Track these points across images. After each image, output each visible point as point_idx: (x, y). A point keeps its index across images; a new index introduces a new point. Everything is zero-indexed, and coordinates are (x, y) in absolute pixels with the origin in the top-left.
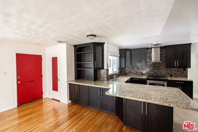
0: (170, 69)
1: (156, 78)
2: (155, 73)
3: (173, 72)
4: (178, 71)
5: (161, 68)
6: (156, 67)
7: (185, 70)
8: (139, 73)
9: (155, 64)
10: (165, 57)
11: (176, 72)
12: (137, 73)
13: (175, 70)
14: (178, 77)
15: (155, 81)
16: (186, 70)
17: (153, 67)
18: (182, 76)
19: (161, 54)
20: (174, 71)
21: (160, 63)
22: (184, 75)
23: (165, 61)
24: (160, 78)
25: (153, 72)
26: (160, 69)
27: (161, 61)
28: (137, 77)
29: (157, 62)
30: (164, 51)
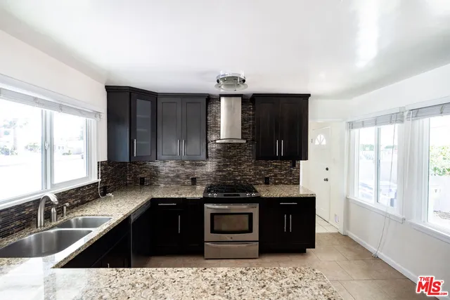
0: (263, 162)
1: (232, 195)
2: (229, 174)
3: (270, 170)
4: (281, 169)
5: (243, 159)
6: (230, 158)
7: (294, 165)
8: (183, 176)
9: (230, 148)
10: (253, 128)
11: (276, 171)
12: (178, 176)
13: (276, 167)
14: (281, 183)
15: (227, 207)
16: (297, 166)
17: (224, 157)
18: (287, 180)
19: (244, 120)
20: (274, 167)
21: (240, 144)
22: (293, 179)
23: (253, 140)
24: (242, 195)
25: (222, 171)
26: (240, 164)
27: (243, 138)
28: (172, 196)
29: (235, 141)
30: (250, 110)
